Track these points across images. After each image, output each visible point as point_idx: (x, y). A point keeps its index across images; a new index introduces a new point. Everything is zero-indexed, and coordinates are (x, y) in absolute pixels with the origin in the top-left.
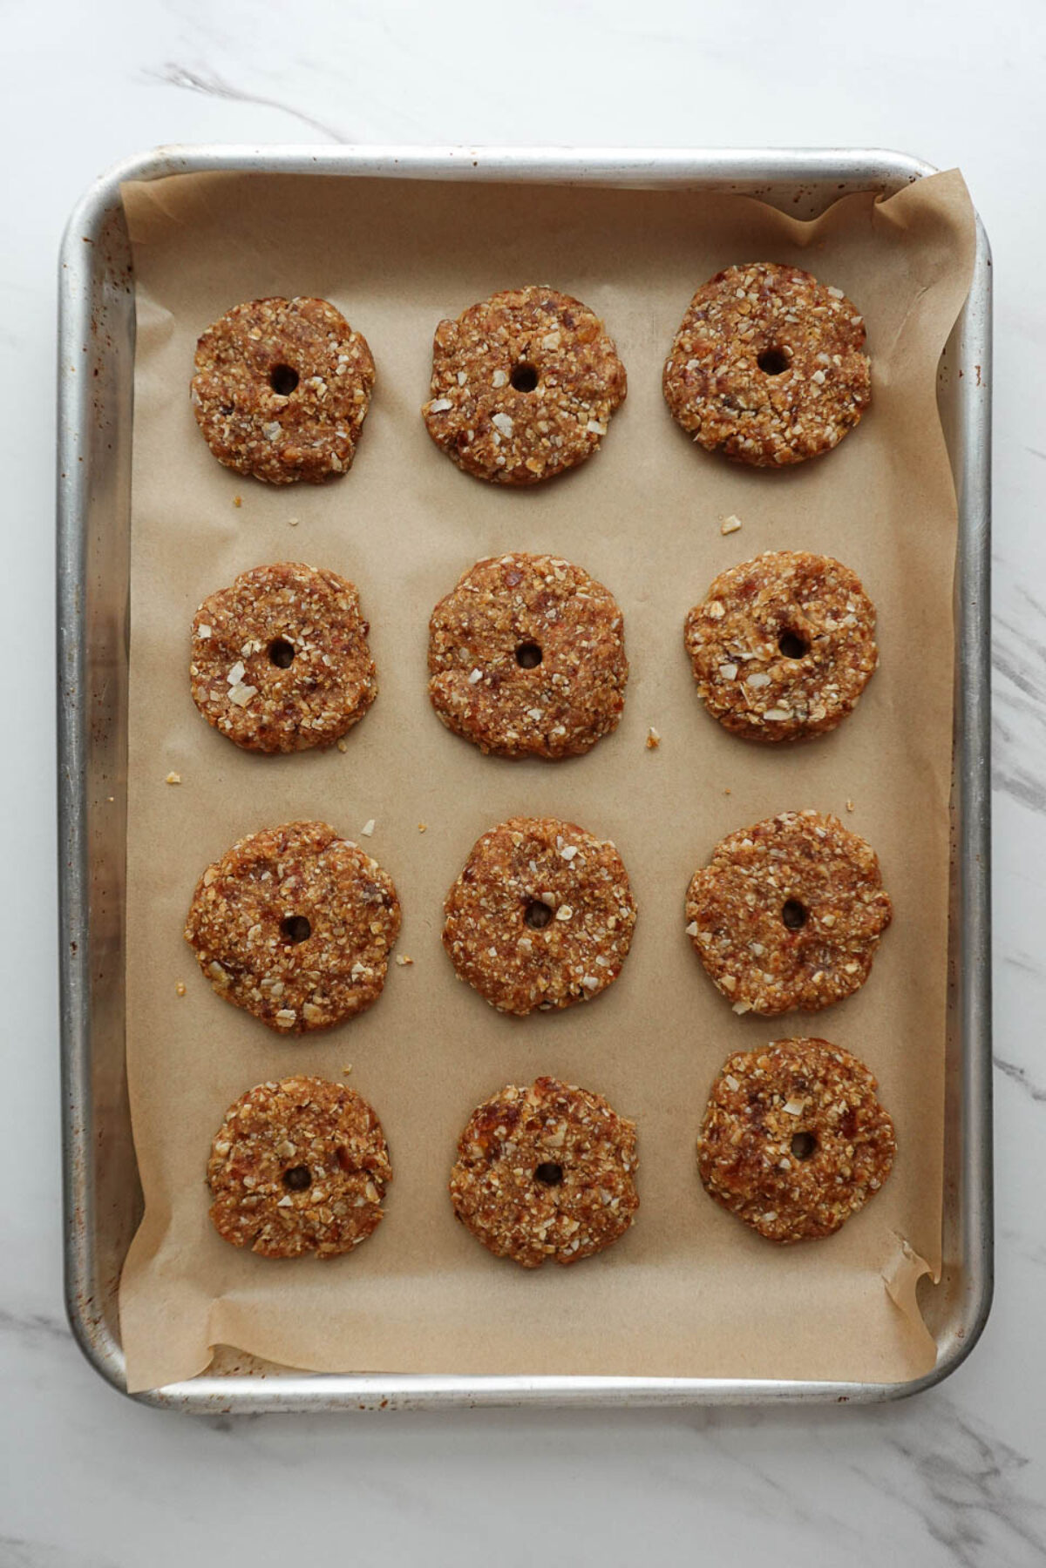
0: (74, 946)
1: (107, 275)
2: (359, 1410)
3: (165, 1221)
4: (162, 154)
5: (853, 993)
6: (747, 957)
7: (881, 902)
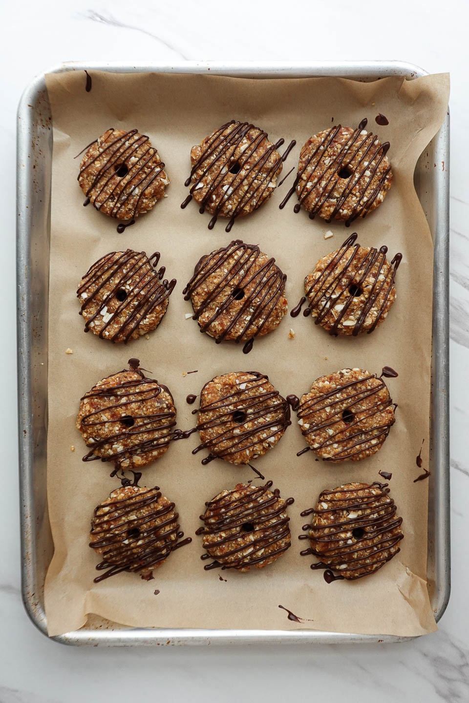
0: (25, 432)
1: (39, 122)
2: (157, 645)
3: (64, 556)
4: (64, 66)
5: (375, 453)
6: (325, 435)
7: (388, 412)
